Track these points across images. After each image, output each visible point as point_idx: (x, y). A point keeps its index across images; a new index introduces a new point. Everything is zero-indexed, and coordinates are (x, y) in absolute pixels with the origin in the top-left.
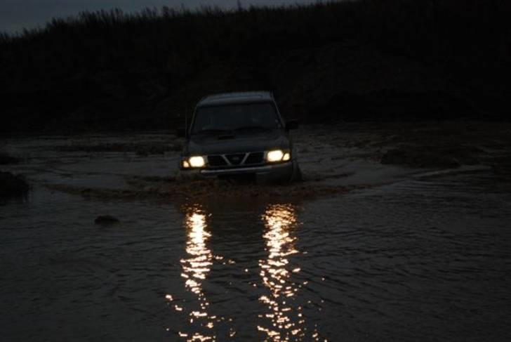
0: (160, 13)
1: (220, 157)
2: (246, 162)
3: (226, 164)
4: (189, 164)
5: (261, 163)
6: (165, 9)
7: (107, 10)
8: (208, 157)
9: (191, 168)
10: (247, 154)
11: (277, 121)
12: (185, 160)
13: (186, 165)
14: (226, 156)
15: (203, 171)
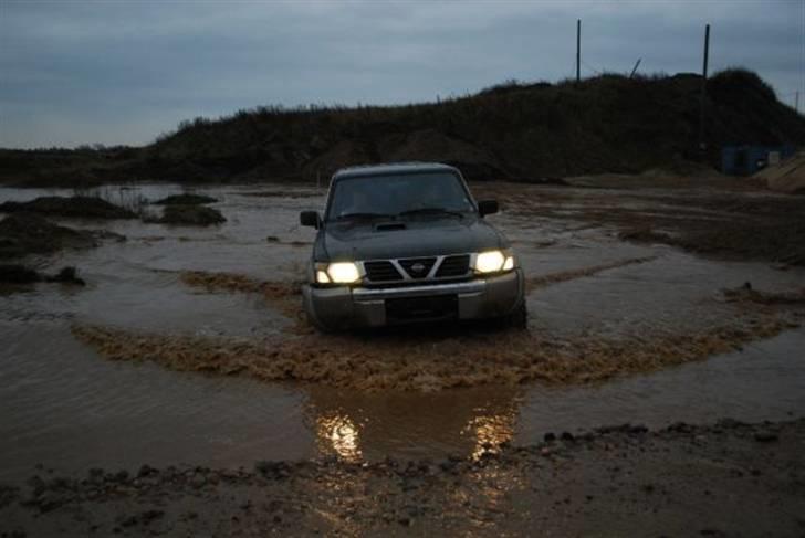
0: (308, 108)
1: (390, 263)
2: (437, 275)
3: (401, 278)
4: (329, 276)
5: (467, 276)
6: (312, 105)
7: (275, 105)
8: (365, 264)
9: (331, 285)
10: (440, 259)
11: (466, 200)
12: (321, 270)
13: (322, 278)
14: (400, 262)
15: (356, 291)
